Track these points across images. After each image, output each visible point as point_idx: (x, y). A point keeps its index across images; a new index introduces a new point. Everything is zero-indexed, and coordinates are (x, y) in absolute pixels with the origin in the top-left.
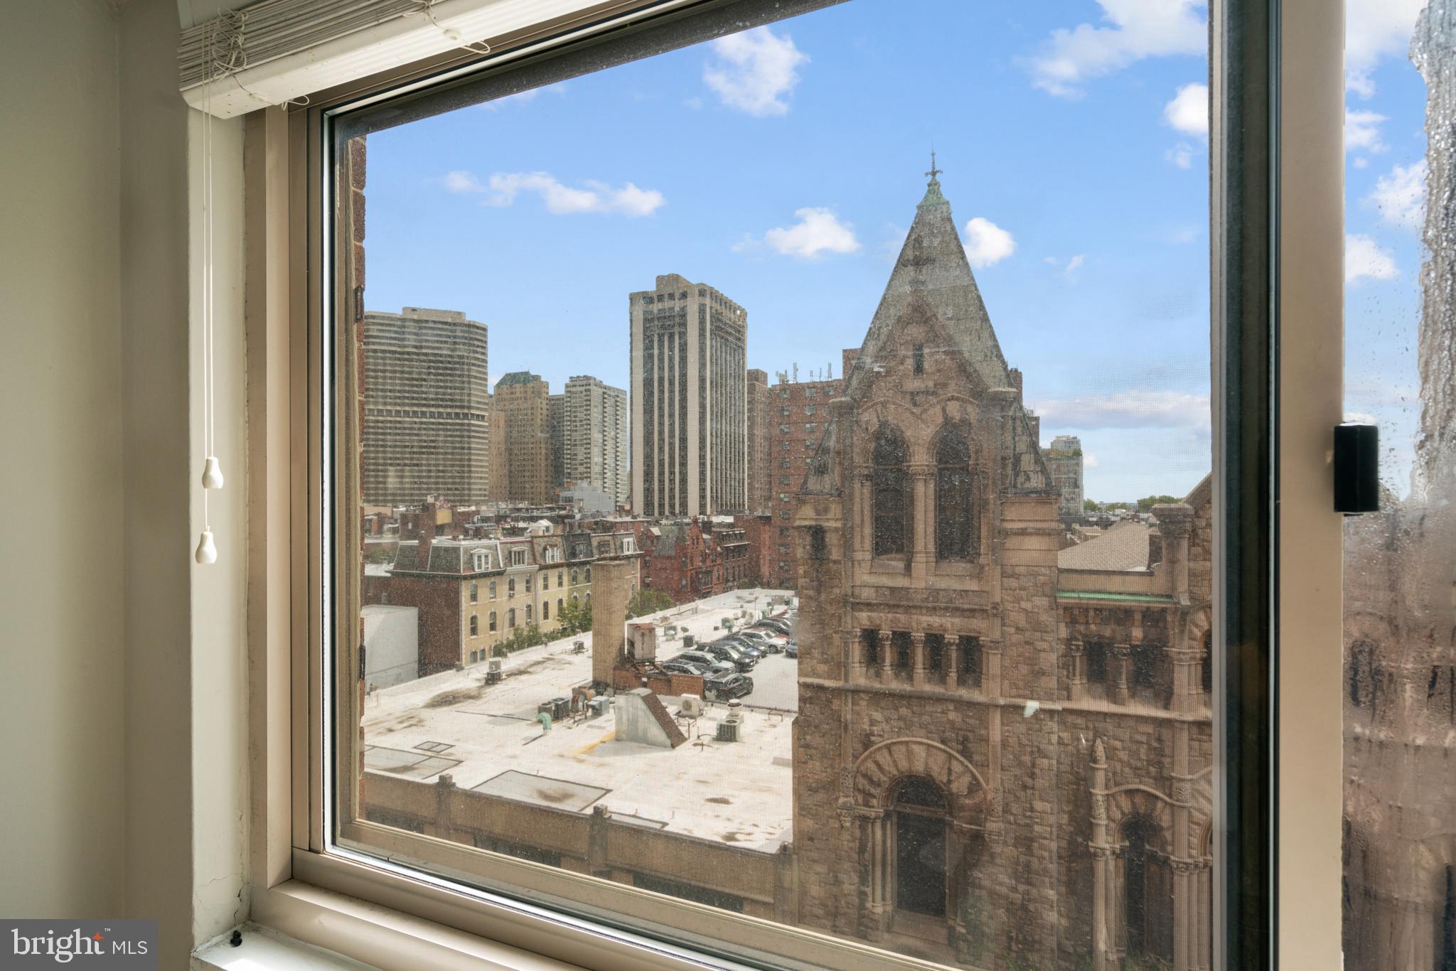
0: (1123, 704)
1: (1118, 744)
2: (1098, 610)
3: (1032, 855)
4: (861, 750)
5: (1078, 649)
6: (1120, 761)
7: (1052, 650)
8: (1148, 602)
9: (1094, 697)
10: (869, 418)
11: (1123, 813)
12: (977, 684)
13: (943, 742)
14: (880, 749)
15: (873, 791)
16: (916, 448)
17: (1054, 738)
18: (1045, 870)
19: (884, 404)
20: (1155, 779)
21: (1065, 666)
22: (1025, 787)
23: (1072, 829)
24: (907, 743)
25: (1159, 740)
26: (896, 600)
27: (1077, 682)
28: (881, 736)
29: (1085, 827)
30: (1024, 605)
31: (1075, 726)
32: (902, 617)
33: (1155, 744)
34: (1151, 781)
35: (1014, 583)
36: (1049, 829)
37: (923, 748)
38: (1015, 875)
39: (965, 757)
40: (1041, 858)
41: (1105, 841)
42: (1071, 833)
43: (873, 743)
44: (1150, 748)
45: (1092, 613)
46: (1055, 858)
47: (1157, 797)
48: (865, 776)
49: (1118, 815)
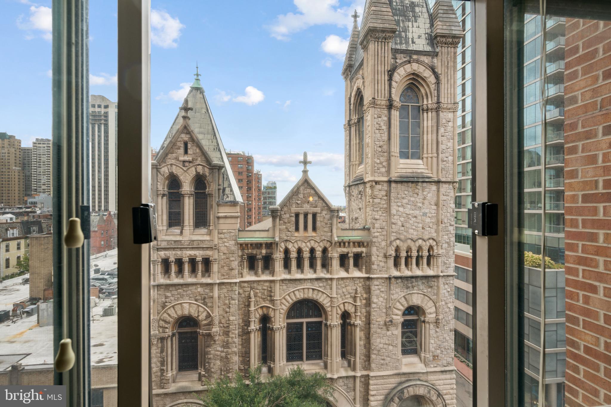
0: (260, 277)
1: (258, 291)
2: (251, 245)
3: (229, 337)
4: (161, 309)
5: (245, 259)
6: (259, 297)
7: (236, 260)
8: (266, 240)
9: (251, 275)
10: (165, 170)
11: (260, 315)
12: (209, 276)
13: (196, 300)
14: (169, 308)
15: (166, 326)
16: (184, 184)
17: (237, 292)
18: (234, 342)
19: (171, 165)
20: (269, 301)
21: (241, 265)
22: (227, 312)
23: (243, 324)
24: (181, 304)
25: (271, 288)
26: (177, 246)
27: (245, 271)
28: (170, 302)
29: (247, 323)
30: (226, 244)
31: (244, 287)
32: (179, 252)
33: (269, 289)
34: (268, 302)
35: (222, 236)
36: (235, 326)
37: (187, 304)
38: (223, 346)
39: (204, 305)
40: (232, 338)
41: (255, 326)
42: (243, 326)
43: (167, 306)
44: (268, 291)
45: (249, 245)
46: (237, 336)
47: (270, 307)
48: (163, 320)
49: (258, 316)
